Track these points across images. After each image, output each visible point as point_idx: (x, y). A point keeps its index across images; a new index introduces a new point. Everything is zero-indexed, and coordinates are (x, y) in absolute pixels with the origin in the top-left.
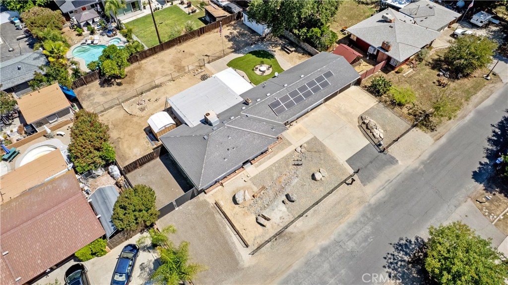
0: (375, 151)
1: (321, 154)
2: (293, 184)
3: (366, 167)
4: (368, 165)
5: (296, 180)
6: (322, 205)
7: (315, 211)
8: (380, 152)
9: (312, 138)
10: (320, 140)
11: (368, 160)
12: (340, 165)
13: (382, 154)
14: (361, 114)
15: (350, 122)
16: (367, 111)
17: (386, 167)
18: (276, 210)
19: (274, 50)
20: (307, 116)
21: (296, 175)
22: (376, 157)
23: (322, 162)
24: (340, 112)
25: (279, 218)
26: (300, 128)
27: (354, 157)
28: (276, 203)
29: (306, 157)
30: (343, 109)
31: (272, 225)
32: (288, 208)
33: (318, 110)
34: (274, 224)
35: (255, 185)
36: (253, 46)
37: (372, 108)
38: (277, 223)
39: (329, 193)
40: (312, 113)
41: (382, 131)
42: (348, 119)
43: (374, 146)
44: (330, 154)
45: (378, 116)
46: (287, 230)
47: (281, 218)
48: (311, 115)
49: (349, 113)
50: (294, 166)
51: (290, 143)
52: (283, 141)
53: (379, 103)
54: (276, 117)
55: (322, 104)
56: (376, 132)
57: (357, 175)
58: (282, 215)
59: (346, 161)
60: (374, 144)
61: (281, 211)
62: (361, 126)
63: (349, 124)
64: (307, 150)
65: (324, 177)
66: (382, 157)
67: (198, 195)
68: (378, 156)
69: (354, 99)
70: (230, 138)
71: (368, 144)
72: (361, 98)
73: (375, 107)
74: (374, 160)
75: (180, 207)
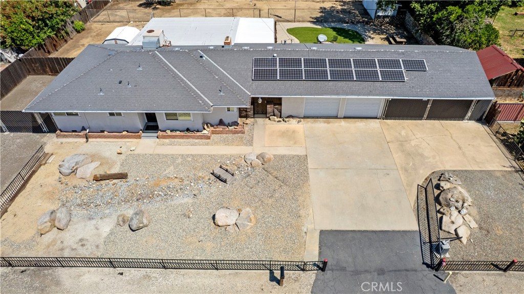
0: (416, 256)
1: (284, 187)
2: (173, 203)
3: (357, 273)
4: (366, 271)
5: (189, 200)
6: (172, 276)
7: (147, 277)
8: (428, 266)
9: (298, 156)
10: (310, 166)
11: (377, 261)
12: (298, 229)
13: (431, 273)
14: (448, 168)
15: (406, 170)
16: (466, 171)
18: (94, 222)
19: (372, 36)
20: (328, 123)
21: (196, 192)
22: (407, 270)
23: (270, 201)
24: (402, 145)
25: (79, 237)
26: (294, 132)
27: (350, 235)
28: (107, 211)
29: (249, 175)
30: (413, 143)
31: (54, 241)
32: (111, 233)
33: (361, 124)
34: (59, 242)
35: (121, 165)
36: (345, 25)
37: (489, 173)
38: (65, 244)
39: (215, 266)
40: (343, 123)
41: (474, 225)
42: (408, 164)
43: (422, 243)
44: (301, 199)
45: (491, 193)
46: (60, 271)
47: (81, 240)
48: (336, 124)
49: (422, 155)
50: (213, 177)
51: (250, 143)
52: (243, 133)
53: (517, 171)
54: (249, 82)
55: (376, 118)
56: (453, 218)
57: (317, 275)
58: (88, 238)
59: (322, 232)
60: (427, 240)
61: (98, 229)
62: (426, 189)
63: (400, 172)
64: (266, 166)
65: (237, 228)
66: (424, 279)
67: (48, 132)
68: (416, 271)
69: (455, 141)
70: (141, 69)
71: (409, 231)
72: (473, 146)
73: (498, 174)
74: (395, 271)
75: (12, 134)
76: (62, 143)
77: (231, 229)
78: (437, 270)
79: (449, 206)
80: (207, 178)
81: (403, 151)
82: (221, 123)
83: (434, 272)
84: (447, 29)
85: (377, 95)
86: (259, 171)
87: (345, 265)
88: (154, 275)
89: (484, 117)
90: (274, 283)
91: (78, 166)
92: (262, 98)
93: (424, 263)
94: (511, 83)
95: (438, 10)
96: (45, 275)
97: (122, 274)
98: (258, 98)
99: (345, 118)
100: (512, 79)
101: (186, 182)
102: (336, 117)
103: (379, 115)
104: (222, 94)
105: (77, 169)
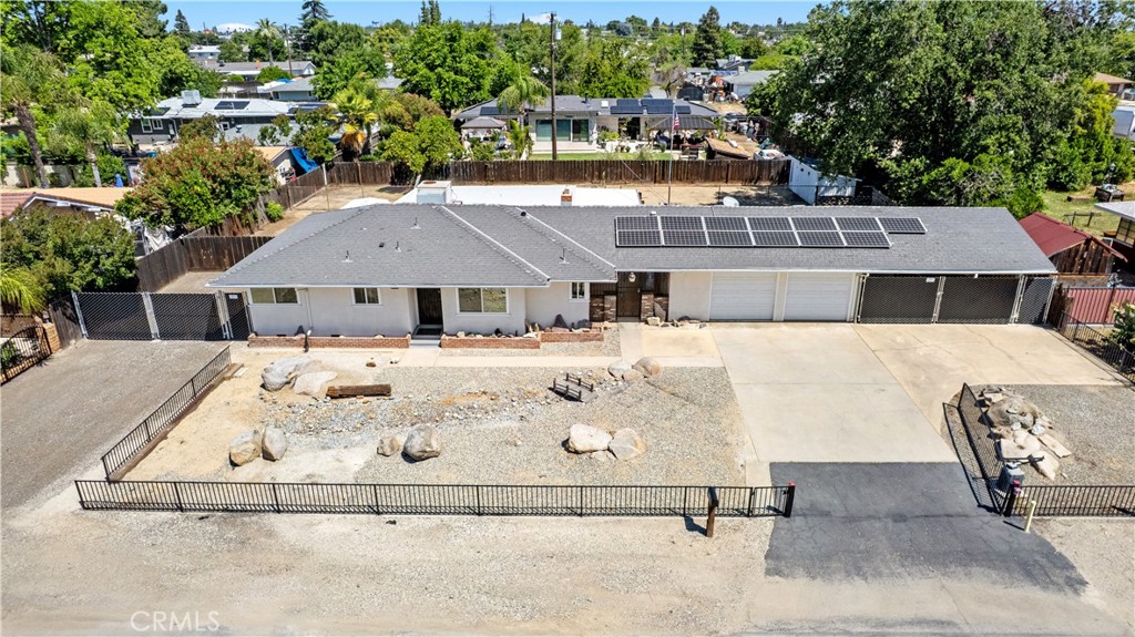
0: (961, 497)
1: (691, 406)
2: (482, 428)
3: (853, 519)
4: (871, 517)
5: (511, 424)
6: (493, 525)
7: (444, 527)
8: (989, 509)
9: (709, 369)
10: (733, 380)
11: (888, 503)
12: (728, 461)
15: (916, 385)
17: (975, 570)
18: (332, 452)
21: (523, 414)
22: (948, 516)
23: (668, 424)
24: (900, 354)
25: (305, 473)
26: (694, 339)
28: (357, 439)
29: (621, 392)
30: (921, 352)
31: (259, 476)
32: (368, 466)
33: (816, 329)
34: (268, 478)
35: (376, 380)
40: (784, 327)
42: (917, 377)
43: (970, 479)
44: (725, 422)
46: (274, 518)
47: (311, 475)
48: (773, 331)
49: (940, 367)
50: (553, 394)
51: (617, 351)
52: (601, 339)
53: (1126, 386)
54: (611, 250)
55: (845, 321)
56: (1020, 441)
57: (775, 522)
58: (324, 473)
59: (772, 465)
60: (979, 474)
61: (341, 462)
62: (959, 409)
63: (906, 388)
64: (651, 379)
65: (611, 455)
66: (985, 527)
67: (231, 339)
68: (966, 516)
69: (998, 348)
70: (417, 227)
71: (940, 463)
72: (1035, 355)
73: (1093, 390)
74: (927, 516)
75: (166, 342)
76: (258, 354)
77: (601, 457)
78: (1008, 514)
79: (1007, 423)
80: (542, 395)
81: (904, 362)
82: (559, 322)
83: (1003, 518)
84: (951, 195)
85: (843, 267)
86: (639, 386)
87: (827, 509)
88: (457, 524)
89: (1045, 317)
90: (696, 533)
91: (298, 373)
92: (635, 273)
93: (980, 506)
94: (1082, 265)
95: (928, 169)
96: (243, 523)
97: (394, 523)
98: (629, 273)
99: (785, 321)
100: (1082, 257)
101: (502, 400)
102: (771, 320)
103: (850, 313)
104: (564, 262)
105: (296, 377)
